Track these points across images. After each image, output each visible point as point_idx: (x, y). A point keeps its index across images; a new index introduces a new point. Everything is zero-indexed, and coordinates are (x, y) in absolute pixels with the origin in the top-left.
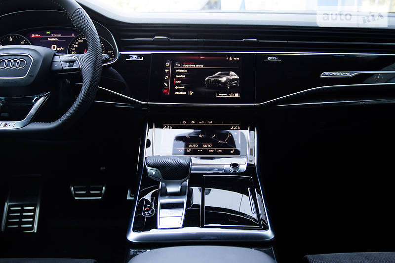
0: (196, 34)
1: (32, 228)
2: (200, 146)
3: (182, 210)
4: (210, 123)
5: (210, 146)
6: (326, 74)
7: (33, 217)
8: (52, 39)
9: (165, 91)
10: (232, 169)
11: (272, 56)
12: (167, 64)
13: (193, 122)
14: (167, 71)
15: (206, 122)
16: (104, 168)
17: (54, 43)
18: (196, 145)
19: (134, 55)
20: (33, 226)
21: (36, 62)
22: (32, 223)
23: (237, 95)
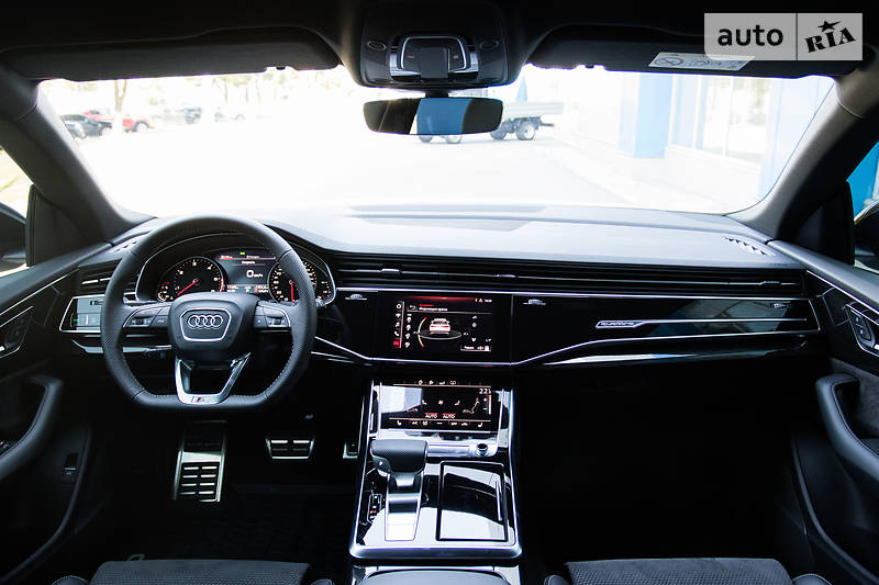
0: (436, 267)
1: (214, 496)
2: (440, 416)
3: (413, 514)
4: (453, 384)
5: (452, 416)
6: (604, 324)
7: (215, 480)
8: (247, 263)
9: (395, 343)
10: (478, 453)
11: (534, 298)
12: (399, 306)
13: (431, 382)
14: (398, 315)
15: (448, 382)
16: (312, 416)
17: (250, 267)
18: (435, 415)
19: (356, 292)
20: (215, 494)
21: (235, 319)
22: (214, 488)
23: (487, 349)
